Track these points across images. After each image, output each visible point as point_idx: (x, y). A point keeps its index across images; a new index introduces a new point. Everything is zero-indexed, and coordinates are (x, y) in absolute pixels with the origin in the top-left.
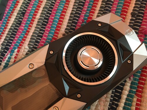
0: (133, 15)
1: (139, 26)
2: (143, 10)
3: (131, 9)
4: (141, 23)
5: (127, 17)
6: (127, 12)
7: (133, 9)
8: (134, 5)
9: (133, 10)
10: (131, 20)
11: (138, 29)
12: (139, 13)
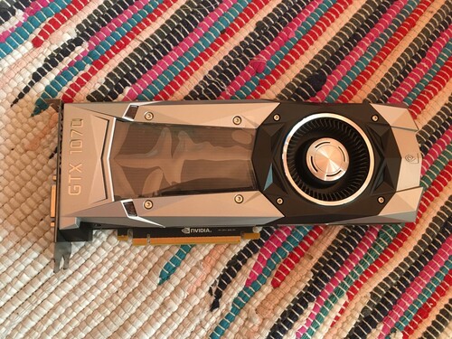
0: (259, 26)
1: (257, 52)
2: (280, 29)
3: (261, 15)
4: (263, 48)
5: (248, 25)
6: (252, 16)
7: (265, 15)
8: (270, 11)
9: (265, 19)
10: (251, 34)
11: (253, 56)
12: (271, 29)
